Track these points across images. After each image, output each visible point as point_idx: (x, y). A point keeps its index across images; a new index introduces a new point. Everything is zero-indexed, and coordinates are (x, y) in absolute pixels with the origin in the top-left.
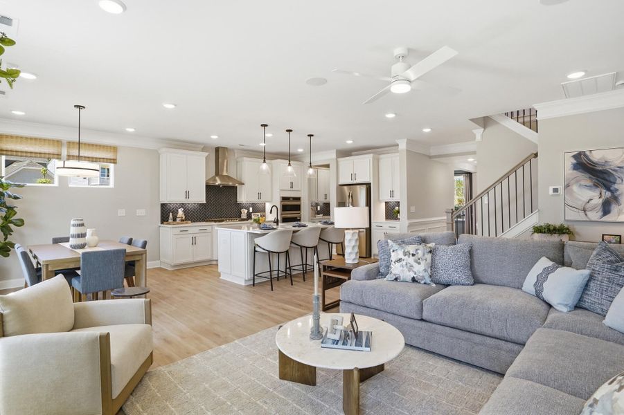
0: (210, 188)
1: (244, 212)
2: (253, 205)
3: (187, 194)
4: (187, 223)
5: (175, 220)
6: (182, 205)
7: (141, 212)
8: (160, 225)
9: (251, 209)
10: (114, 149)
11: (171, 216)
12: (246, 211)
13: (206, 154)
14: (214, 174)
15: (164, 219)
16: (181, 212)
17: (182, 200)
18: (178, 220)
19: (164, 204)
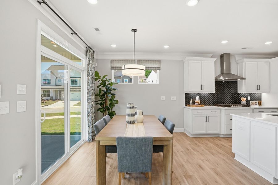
0: (218, 83)
1: (243, 100)
2: (251, 95)
3: (202, 87)
4: (202, 106)
5: (194, 103)
6: (199, 94)
7: (174, 98)
8: (184, 106)
9: (249, 98)
10: (159, 61)
11: (191, 101)
12: (245, 99)
13: (215, 59)
14: (220, 73)
15: (187, 103)
16: (197, 99)
17: (199, 90)
18: (196, 104)
19: (187, 93)
